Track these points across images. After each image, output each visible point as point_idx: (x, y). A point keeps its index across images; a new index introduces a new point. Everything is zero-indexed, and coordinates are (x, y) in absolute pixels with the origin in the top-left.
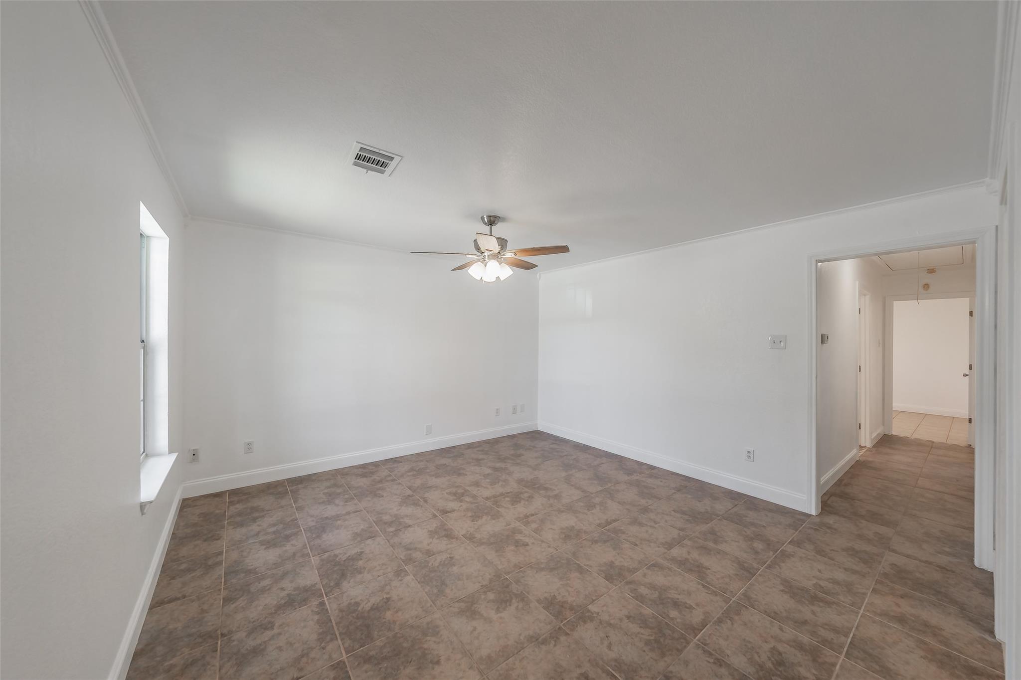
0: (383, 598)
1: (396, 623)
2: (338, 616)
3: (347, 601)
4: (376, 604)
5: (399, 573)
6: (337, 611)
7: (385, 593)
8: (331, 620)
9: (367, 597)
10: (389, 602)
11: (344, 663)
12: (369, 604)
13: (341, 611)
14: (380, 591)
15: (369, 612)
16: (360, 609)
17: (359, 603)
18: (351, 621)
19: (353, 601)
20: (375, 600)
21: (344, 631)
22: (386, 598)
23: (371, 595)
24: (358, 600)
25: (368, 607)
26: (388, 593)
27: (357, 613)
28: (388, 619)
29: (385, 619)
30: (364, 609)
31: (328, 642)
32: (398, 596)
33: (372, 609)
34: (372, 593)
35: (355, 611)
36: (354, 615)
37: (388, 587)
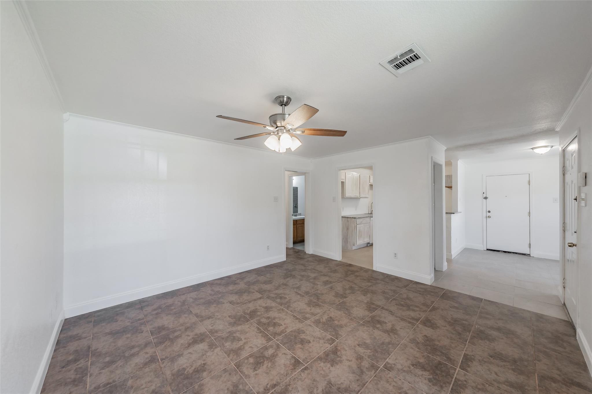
0: (414, 368)
1: (423, 355)
2: (446, 386)
3: (433, 388)
4: (420, 370)
5: (388, 368)
6: (444, 389)
7: (410, 369)
8: (452, 389)
9: (421, 377)
10: (415, 363)
11: (460, 367)
12: (424, 373)
13: (442, 387)
14: (411, 372)
15: (428, 371)
16: (431, 377)
17: (428, 379)
18: (441, 377)
19: (430, 384)
20: (419, 372)
21: (449, 377)
22: (413, 367)
23: (417, 376)
24: (427, 382)
25: (426, 374)
26: (409, 367)
27: (435, 377)
28: (424, 360)
29: (425, 361)
30: (429, 374)
31: (461, 381)
32: (407, 361)
33: (425, 370)
34: (416, 376)
35: (435, 379)
36: (437, 378)
37: (405, 369)
